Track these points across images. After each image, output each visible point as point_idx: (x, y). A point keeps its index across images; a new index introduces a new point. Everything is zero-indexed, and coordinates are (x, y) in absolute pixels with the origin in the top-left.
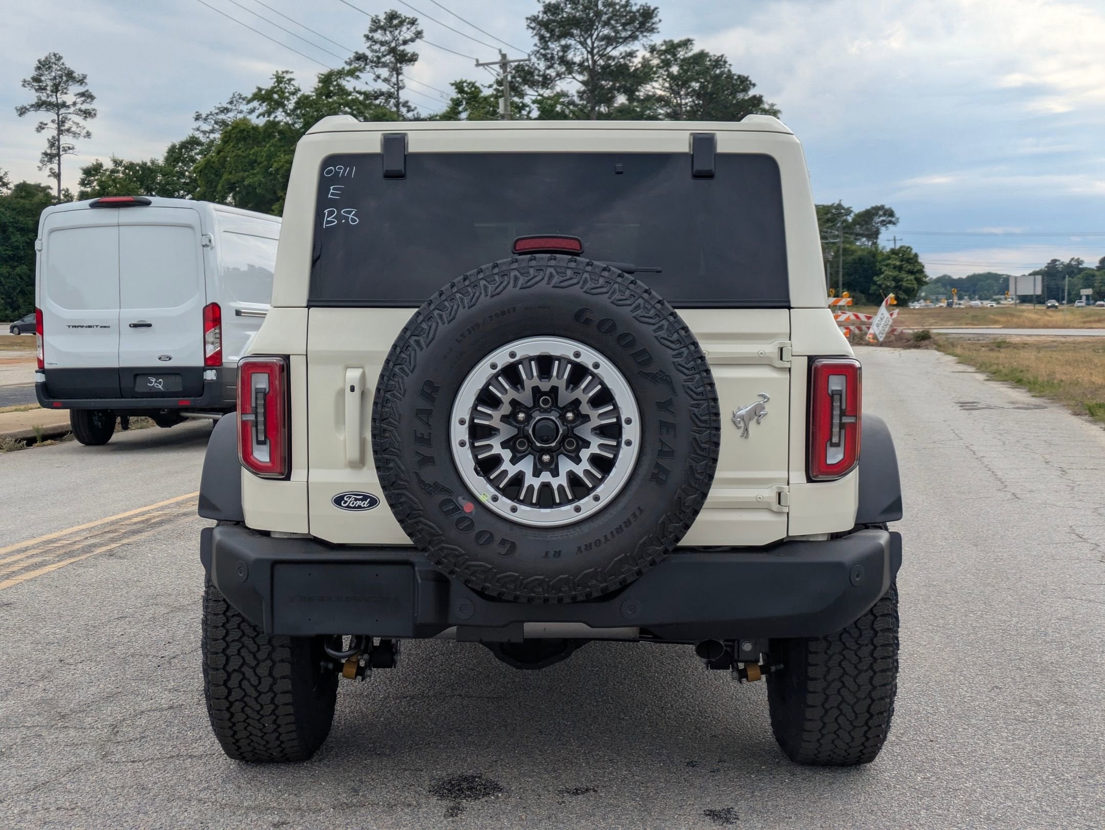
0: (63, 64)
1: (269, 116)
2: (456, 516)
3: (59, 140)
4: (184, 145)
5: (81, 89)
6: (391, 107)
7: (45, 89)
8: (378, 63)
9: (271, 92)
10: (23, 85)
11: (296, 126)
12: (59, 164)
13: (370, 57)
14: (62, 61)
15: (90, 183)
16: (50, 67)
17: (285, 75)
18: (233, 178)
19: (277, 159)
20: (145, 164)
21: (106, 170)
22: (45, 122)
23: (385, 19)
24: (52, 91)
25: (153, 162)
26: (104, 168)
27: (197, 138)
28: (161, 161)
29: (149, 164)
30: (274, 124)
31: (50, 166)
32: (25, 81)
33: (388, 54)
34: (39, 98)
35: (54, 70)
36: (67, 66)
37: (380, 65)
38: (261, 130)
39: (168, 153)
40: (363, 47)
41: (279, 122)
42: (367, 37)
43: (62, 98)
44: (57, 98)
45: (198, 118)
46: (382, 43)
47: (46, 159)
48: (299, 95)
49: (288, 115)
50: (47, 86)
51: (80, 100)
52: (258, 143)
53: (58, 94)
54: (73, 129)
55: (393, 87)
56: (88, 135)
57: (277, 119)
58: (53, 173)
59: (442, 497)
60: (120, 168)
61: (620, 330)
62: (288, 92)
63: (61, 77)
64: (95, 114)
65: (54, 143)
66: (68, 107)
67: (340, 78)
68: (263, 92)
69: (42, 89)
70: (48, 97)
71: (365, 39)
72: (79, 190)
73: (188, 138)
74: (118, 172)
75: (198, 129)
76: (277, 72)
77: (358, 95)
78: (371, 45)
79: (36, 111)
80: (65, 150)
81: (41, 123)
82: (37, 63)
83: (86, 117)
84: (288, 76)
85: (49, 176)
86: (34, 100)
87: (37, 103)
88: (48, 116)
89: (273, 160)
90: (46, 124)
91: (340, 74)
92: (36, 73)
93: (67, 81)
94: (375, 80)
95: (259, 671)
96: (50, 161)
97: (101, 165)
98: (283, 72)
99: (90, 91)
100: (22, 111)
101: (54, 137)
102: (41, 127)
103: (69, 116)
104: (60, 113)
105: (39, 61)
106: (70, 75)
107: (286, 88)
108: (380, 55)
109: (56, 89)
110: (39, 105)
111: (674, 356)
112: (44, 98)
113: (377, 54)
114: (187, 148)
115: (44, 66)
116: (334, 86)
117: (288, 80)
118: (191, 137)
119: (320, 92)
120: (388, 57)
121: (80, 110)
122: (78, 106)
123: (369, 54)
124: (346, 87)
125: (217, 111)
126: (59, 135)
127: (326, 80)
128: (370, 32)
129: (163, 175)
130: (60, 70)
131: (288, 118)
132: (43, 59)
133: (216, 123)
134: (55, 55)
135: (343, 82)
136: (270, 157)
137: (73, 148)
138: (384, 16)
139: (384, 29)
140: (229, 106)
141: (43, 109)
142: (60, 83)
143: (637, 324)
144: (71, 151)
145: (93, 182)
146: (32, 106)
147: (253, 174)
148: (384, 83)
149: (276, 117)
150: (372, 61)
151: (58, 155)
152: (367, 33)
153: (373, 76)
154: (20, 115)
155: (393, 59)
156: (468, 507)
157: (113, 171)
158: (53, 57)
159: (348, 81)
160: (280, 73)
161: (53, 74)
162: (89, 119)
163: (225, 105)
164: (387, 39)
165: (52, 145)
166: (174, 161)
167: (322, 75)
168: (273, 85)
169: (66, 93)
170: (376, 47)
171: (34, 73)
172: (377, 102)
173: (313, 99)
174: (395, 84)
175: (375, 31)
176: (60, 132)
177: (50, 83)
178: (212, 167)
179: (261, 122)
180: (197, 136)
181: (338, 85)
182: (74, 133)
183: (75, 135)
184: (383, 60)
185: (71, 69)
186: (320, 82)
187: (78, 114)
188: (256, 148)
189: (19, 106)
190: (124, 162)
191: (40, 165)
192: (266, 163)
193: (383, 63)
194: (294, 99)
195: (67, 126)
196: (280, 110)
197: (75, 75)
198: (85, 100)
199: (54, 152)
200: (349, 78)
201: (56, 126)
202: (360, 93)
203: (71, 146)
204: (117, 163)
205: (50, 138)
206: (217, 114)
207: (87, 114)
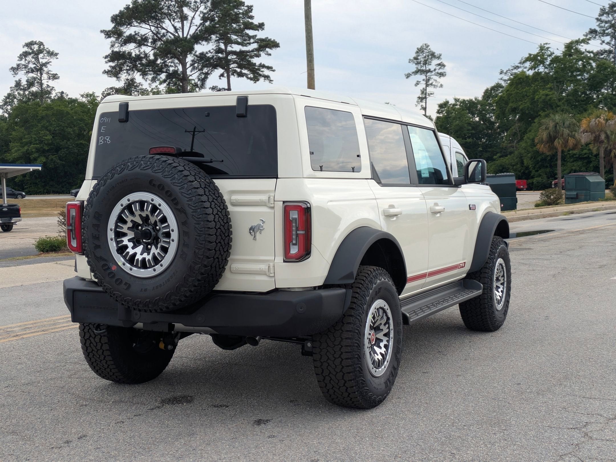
0: (430, 49)
1: (534, 70)
2: (109, 271)
3: (426, 90)
4: (493, 88)
5: (438, 62)
6: (611, 59)
7: (420, 63)
8: (604, 34)
9: (536, 56)
10: (409, 62)
11: (551, 74)
12: (426, 103)
13: (598, 31)
14: (429, 48)
15: (442, 112)
16: (423, 51)
17: (545, 45)
18: (514, 105)
19: (538, 93)
20: (471, 100)
21: (450, 105)
22: (419, 81)
23: (609, 8)
24: (424, 64)
25: (476, 99)
26: (450, 103)
27: (500, 84)
28: (480, 98)
29: (474, 100)
30: (538, 74)
31: (421, 104)
32: (410, 60)
33: (610, 28)
34: (417, 68)
35: (425, 52)
36: (432, 50)
37: (605, 35)
38: (530, 77)
39: (484, 93)
40: (595, 25)
41: (541, 72)
42: (597, 19)
43: (428, 67)
44: (426, 67)
45: (501, 73)
46: (606, 22)
47: (420, 100)
48: (553, 57)
49: (546, 68)
50: (421, 61)
51: (438, 68)
52: (529, 85)
53: (427, 65)
54: (433, 84)
55: (612, 47)
56: (441, 86)
57: (540, 71)
58: (423, 108)
59: (103, 263)
60: (458, 103)
61: (166, 189)
62: (547, 55)
63: (428, 56)
64: (445, 75)
65: (424, 92)
66: (432, 72)
67: (577, 44)
68: (532, 56)
69: (418, 63)
70: (421, 67)
71: (596, 20)
72: (436, 116)
73: (495, 85)
74: (457, 105)
75: (501, 79)
76: (541, 44)
77: (588, 54)
78: (600, 24)
79: (415, 75)
80: (429, 95)
81: (418, 81)
82: (417, 49)
83: (440, 76)
84: (547, 46)
85: (421, 109)
86: (414, 69)
87: (416, 71)
88: (421, 77)
89: (536, 94)
90: (420, 82)
91: (578, 42)
92: (416, 55)
93: (432, 58)
94: (601, 44)
95: (96, 340)
96: (421, 101)
97: (447, 102)
98: (544, 44)
99: (443, 62)
100: (408, 76)
101: (424, 89)
102: (417, 84)
103: (432, 77)
104: (427, 75)
105: (418, 49)
106: (433, 55)
107: (545, 53)
108: (605, 29)
109: (425, 63)
110: (416, 72)
111: (188, 201)
112: (419, 68)
113: (603, 29)
114: (494, 90)
115: (420, 51)
116: (574, 49)
117: (547, 48)
118: (497, 84)
119: (565, 54)
120: (610, 30)
121: (438, 73)
122: (437, 71)
123: (598, 29)
124: (581, 50)
125: (512, 68)
126: (426, 87)
127: (569, 46)
128: (599, 16)
129: (481, 106)
130: (428, 52)
131: (546, 70)
132: (419, 47)
133: (511, 75)
134: (426, 45)
135: (579, 47)
136: (535, 92)
137: (433, 94)
138: (608, 6)
139: (608, 14)
140: (519, 65)
141: (419, 74)
142: (428, 59)
143: (172, 186)
144: (432, 95)
145: (443, 111)
146: (413, 73)
147: (524, 103)
148: (607, 45)
149: (539, 69)
150: (600, 33)
151: (426, 98)
152: (597, 17)
153: (600, 42)
154: (407, 78)
155: (613, 31)
156: (114, 268)
157: (454, 105)
158: (425, 46)
159: (582, 46)
160: (543, 44)
161: (424, 55)
162: (442, 78)
163: (517, 65)
164: (609, 19)
165: (423, 93)
166: (487, 97)
167: (567, 44)
168: (538, 52)
169: (430, 65)
170: (603, 25)
171: (414, 55)
172: (602, 57)
173: (561, 58)
174: (613, 45)
175: (602, 15)
176: (427, 85)
177: (422, 60)
178: (503, 100)
179: (531, 73)
180: (500, 83)
181: (576, 49)
182: (434, 86)
183: (435, 86)
184: (606, 32)
185: (434, 51)
186: (565, 48)
187: (436, 75)
188: (528, 88)
189: (407, 73)
190: (460, 100)
191: (417, 103)
192: (532, 96)
193: (607, 33)
194: (549, 59)
195: (430, 82)
196: (542, 65)
197: (436, 54)
198: (441, 68)
199: (424, 96)
200: (582, 44)
201: (425, 82)
202: (589, 52)
203: (432, 92)
204: (456, 100)
205: (422, 89)
206: (512, 70)
207: (442, 75)
